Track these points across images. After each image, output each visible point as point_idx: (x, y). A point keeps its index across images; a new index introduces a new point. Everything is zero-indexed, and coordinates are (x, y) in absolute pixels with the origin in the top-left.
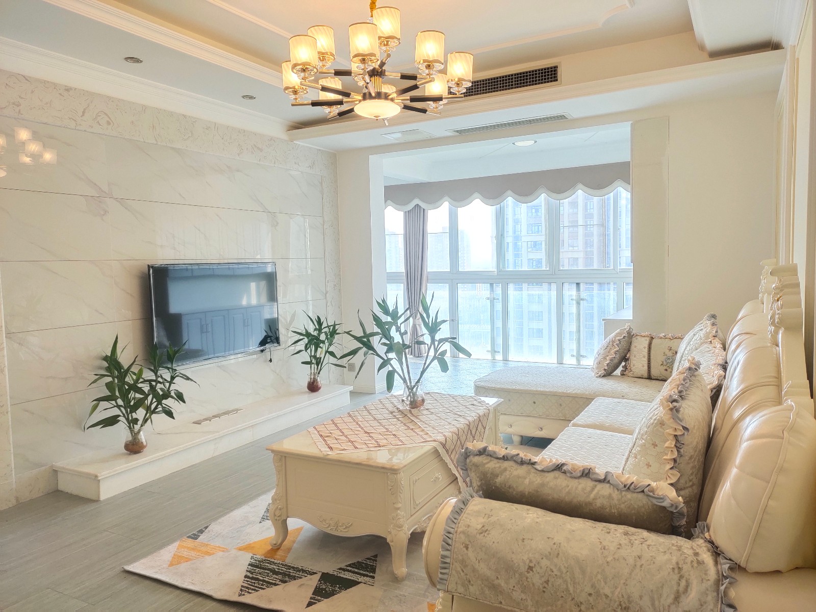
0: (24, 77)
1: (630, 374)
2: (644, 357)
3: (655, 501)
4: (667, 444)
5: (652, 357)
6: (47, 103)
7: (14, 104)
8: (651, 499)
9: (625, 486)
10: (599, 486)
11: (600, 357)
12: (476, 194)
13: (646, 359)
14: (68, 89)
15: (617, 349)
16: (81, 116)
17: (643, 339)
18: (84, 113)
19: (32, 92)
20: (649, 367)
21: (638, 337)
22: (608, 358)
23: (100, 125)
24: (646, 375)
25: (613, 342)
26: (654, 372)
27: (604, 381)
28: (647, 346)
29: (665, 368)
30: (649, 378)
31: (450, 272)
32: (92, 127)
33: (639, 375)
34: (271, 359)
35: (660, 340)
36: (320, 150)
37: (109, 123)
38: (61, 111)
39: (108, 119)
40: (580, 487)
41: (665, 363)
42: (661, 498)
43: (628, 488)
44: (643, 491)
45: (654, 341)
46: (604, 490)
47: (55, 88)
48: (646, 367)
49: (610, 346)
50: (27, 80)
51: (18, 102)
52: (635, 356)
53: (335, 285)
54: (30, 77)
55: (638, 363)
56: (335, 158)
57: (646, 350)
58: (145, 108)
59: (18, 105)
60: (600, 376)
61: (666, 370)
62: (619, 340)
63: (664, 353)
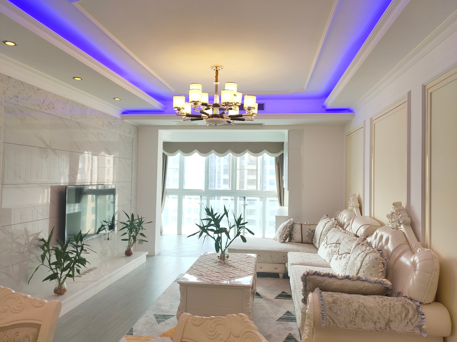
0: (21, 82)
1: (293, 241)
2: (300, 233)
3: (385, 286)
4: (380, 266)
5: (303, 233)
6: (29, 97)
7: (16, 96)
8: (383, 285)
9: (374, 282)
10: (364, 283)
11: (281, 234)
12: (196, 150)
13: (300, 234)
14: (38, 89)
15: (289, 230)
16: (42, 104)
17: (298, 225)
18: (43, 102)
19: (24, 90)
20: (302, 237)
21: (295, 224)
22: (285, 234)
23: (49, 109)
24: (300, 241)
25: (286, 226)
26: (304, 240)
27: (283, 244)
28: (300, 228)
29: (308, 238)
30: (302, 242)
31: (179, 189)
32: (46, 110)
33: (298, 241)
34: (108, 238)
35: (305, 225)
36: (133, 124)
37: (53, 108)
38: (34, 101)
39: (53, 106)
40: (357, 283)
41: (308, 236)
42: (387, 284)
43: (375, 282)
44: (380, 283)
45: (303, 226)
46: (367, 284)
47: (33, 89)
48: (301, 238)
49: (285, 228)
50: (22, 83)
51: (18, 95)
52: (296, 233)
53: (135, 196)
54: (24, 82)
55: (297, 236)
56: (139, 128)
57: (300, 230)
58: (68, 100)
59: (17, 97)
60: (282, 242)
61: (309, 239)
62: (289, 226)
63: (308, 231)
